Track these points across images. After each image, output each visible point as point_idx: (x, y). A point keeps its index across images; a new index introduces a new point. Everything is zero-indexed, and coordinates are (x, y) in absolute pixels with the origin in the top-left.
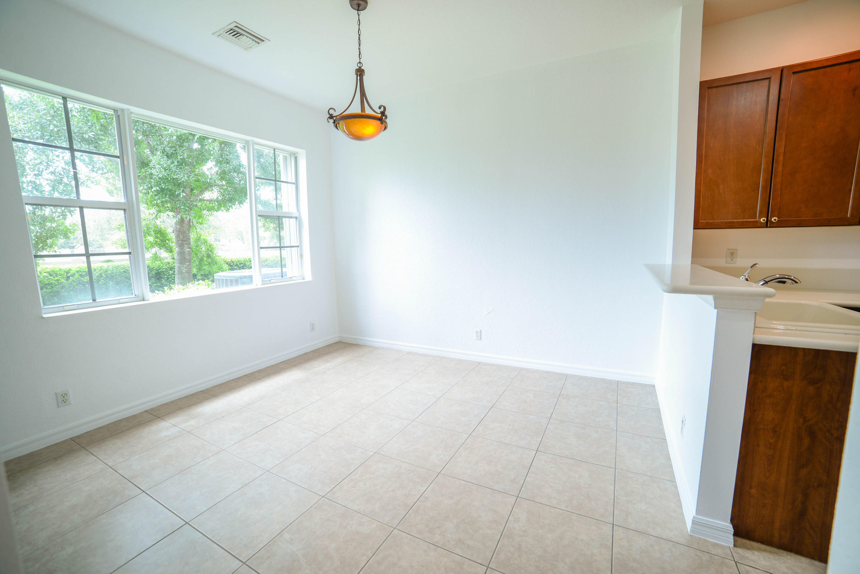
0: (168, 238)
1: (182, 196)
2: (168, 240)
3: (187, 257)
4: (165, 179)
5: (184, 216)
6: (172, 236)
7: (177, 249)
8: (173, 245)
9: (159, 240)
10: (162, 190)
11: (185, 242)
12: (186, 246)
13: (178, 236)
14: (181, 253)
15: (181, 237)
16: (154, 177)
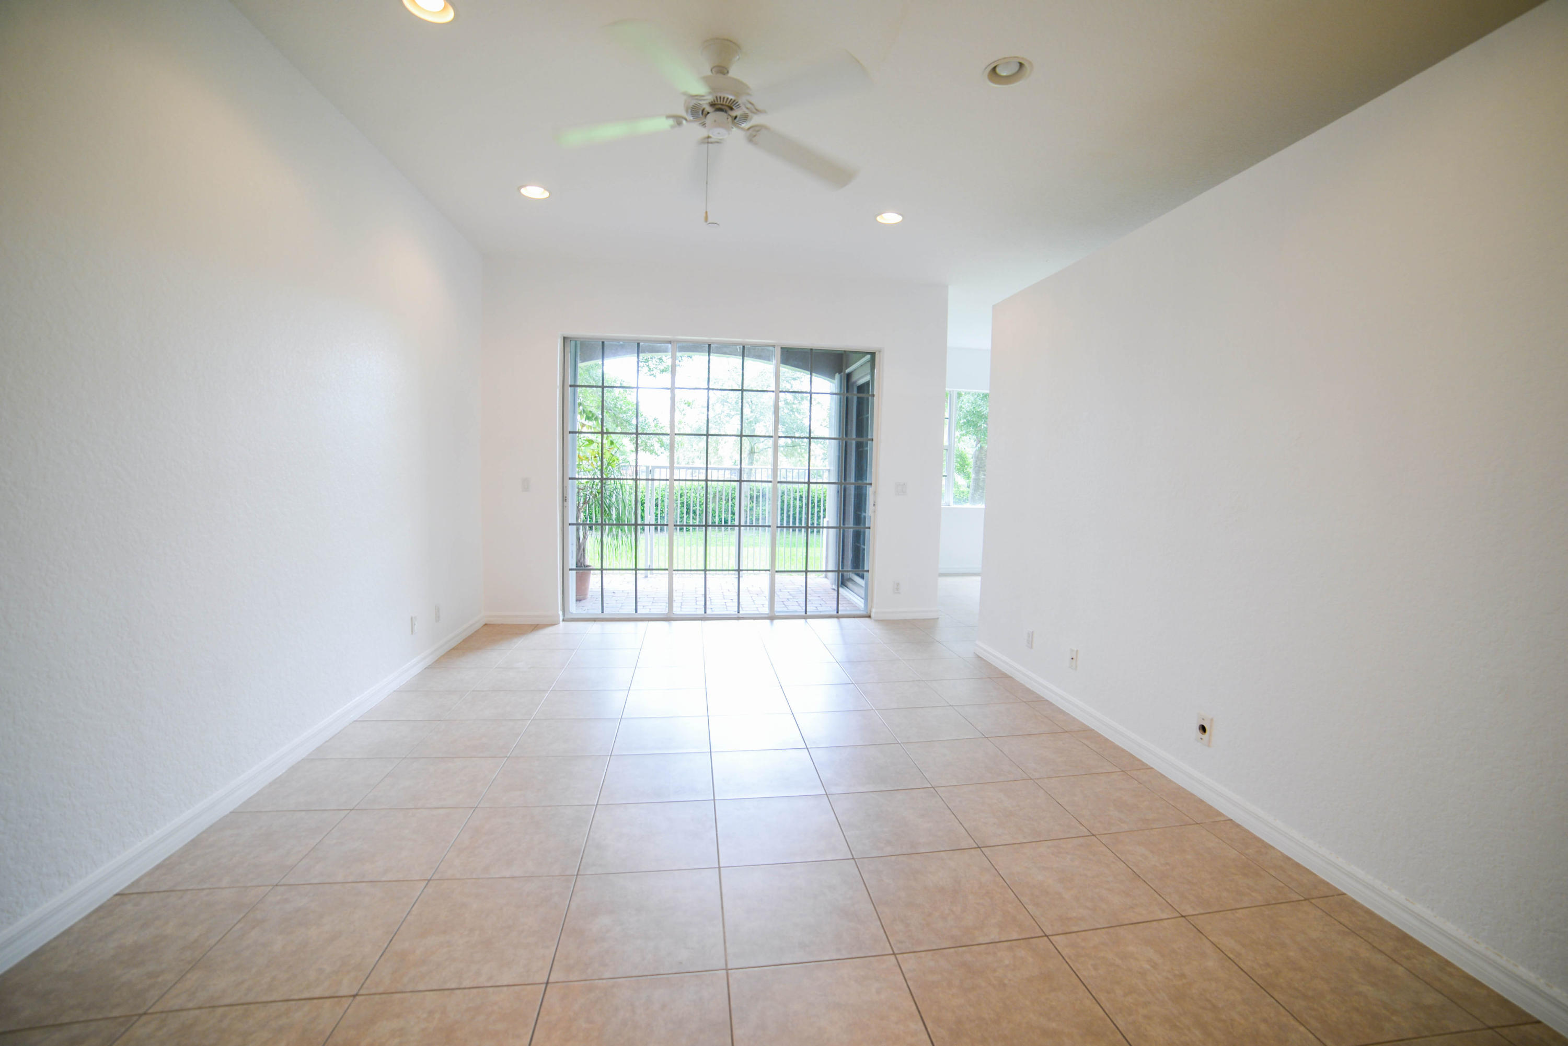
0: (967, 462)
1: (983, 427)
2: (967, 465)
3: (981, 484)
4: (971, 413)
5: (983, 445)
6: (971, 461)
7: (973, 475)
8: (970, 470)
9: (959, 465)
10: (968, 421)
11: (981, 469)
12: (981, 473)
13: (976, 463)
14: (977, 480)
15: (978, 463)
16: (963, 410)
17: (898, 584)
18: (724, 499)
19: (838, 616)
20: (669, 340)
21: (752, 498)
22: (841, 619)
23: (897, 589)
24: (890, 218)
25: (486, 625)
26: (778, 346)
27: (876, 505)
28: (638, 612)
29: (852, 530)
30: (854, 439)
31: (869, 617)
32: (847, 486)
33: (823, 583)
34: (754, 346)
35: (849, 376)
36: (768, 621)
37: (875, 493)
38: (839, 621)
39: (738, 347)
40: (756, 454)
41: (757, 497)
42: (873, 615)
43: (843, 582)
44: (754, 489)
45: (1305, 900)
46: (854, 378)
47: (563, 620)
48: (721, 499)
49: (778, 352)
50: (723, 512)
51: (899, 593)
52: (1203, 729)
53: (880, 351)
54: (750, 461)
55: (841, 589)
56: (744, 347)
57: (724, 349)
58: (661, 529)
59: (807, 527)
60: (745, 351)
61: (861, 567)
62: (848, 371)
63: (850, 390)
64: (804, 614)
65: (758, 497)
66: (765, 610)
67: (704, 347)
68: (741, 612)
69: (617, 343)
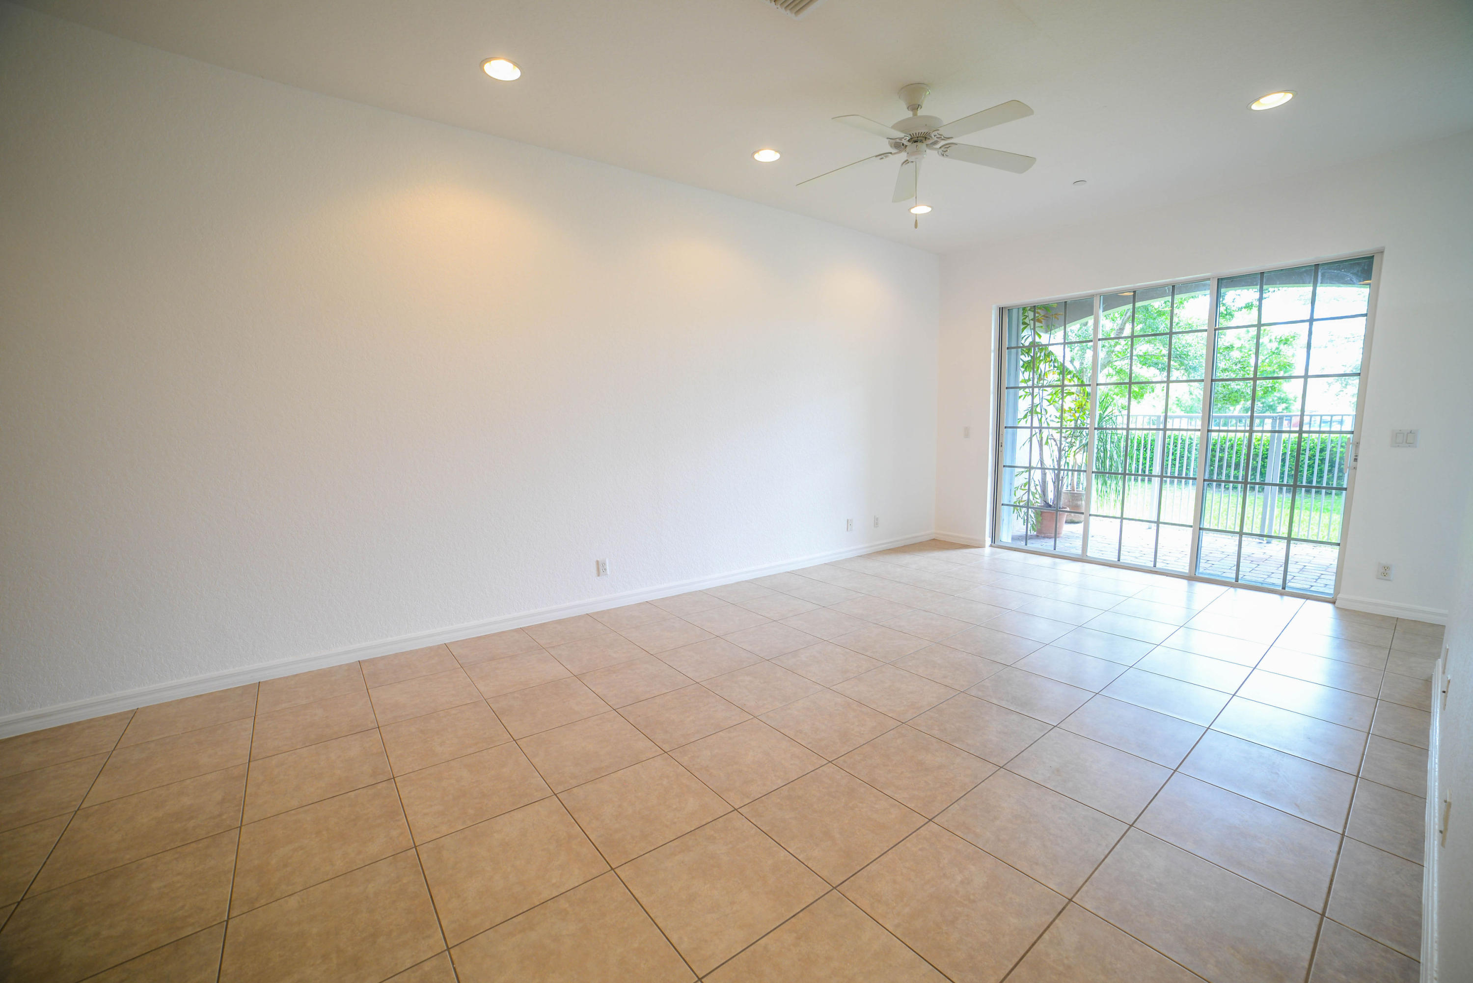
23: (1385, 574)
25: (934, 539)
26: (1214, 278)
27: (1358, 459)
28: (1056, 549)
31: (1334, 603)
34: (1186, 284)
36: (1185, 582)
37: (1357, 444)
39: (1167, 288)
42: (1338, 601)
47: (991, 546)
49: (1214, 285)
53: (1380, 253)
56: (1173, 287)
58: (1148, 481)
59: (1245, 483)
64: (1234, 581)
66: (1186, 569)
68: (1157, 566)
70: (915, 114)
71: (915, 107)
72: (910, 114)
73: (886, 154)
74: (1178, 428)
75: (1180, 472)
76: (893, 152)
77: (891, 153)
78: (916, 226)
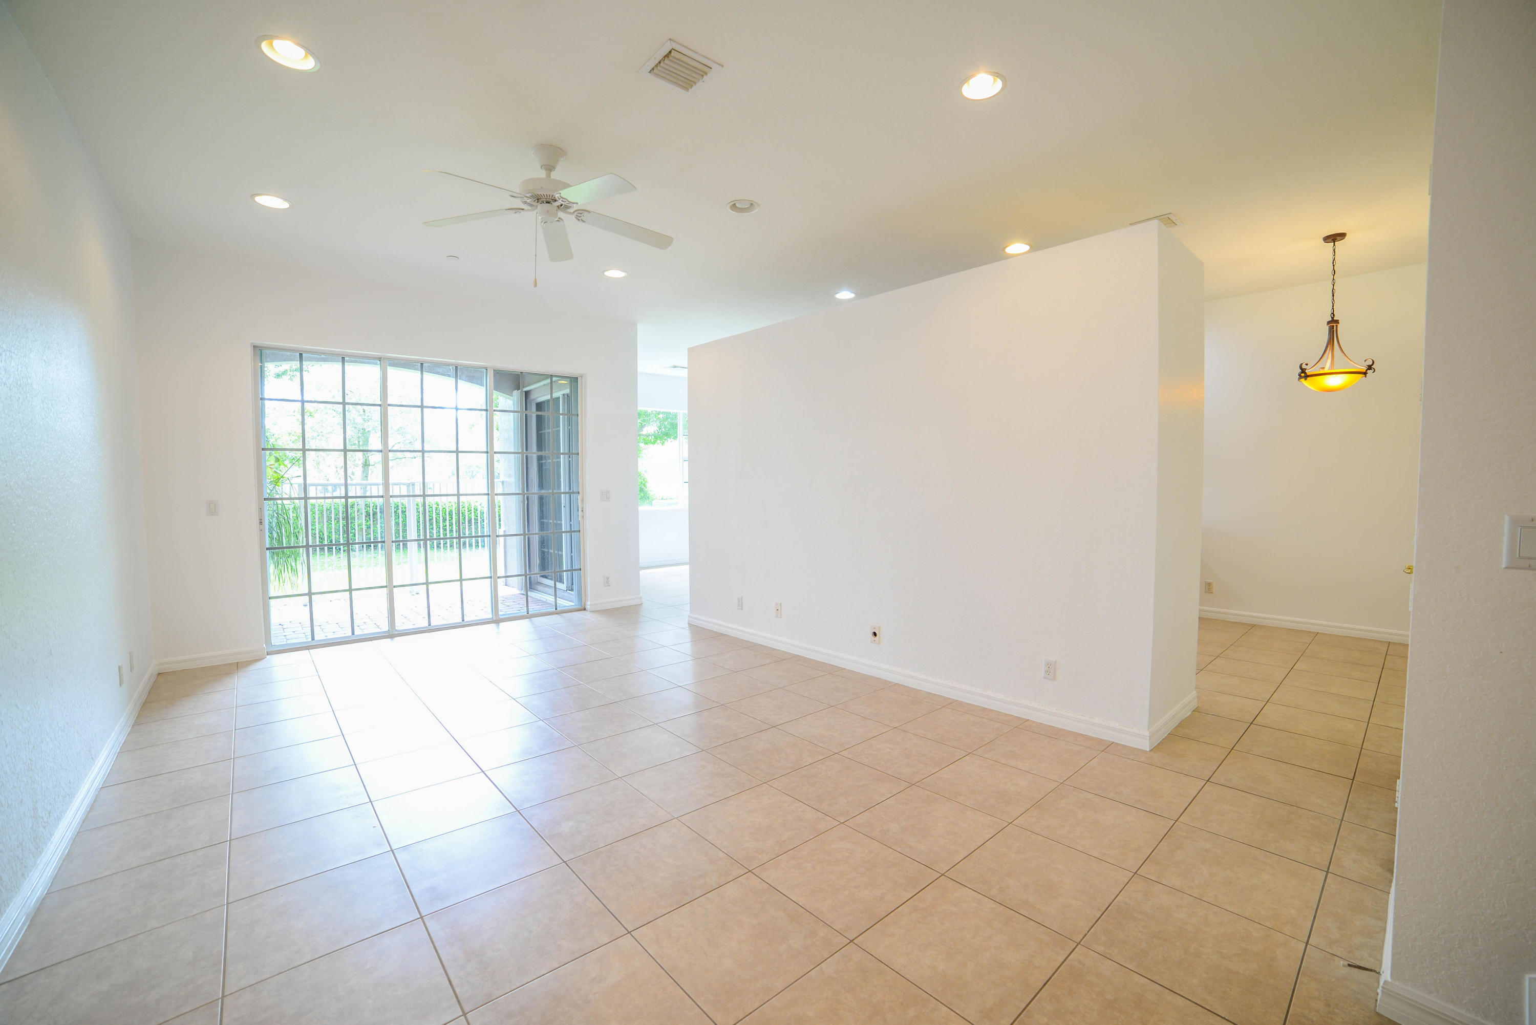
17: (608, 578)
18: (333, 519)
19: (528, 616)
20: (380, 357)
21: (368, 515)
22: (533, 619)
23: (607, 582)
24: (615, 274)
25: (159, 674)
26: (491, 368)
27: (584, 511)
28: (356, 634)
29: (537, 536)
30: (534, 453)
31: (585, 609)
32: (530, 496)
33: (511, 590)
34: (467, 367)
35: (527, 394)
36: (493, 626)
37: (582, 500)
38: (531, 620)
39: (451, 367)
40: (370, 467)
41: (373, 514)
42: (588, 607)
43: (531, 585)
44: (371, 505)
45: (943, 707)
46: (533, 396)
47: (269, 654)
48: (329, 519)
49: (491, 374)
50: (333, 533)
51: (610, 585)
52: (875, 634)
53: (582, 377)
54: (365, 475)
55: (529, 593)
56: (456, 367)
57: (436, 368)
60: (458, 372)
61: (550, 569)
62: (525, 389)
63: (528, 408)
64: (526, 614)
65: (375, 514)
66: (489, 615)
67: (417, 365)
68: (465, 620)
69: (318, 357)
70: (549, 176)
71: (549, 168)
72: (542, 174)
73: (518, 210)
74: (439, 494)
75: (476, 532)
76: (526, 209)
77: (523, 209)
78: (535, 286)
